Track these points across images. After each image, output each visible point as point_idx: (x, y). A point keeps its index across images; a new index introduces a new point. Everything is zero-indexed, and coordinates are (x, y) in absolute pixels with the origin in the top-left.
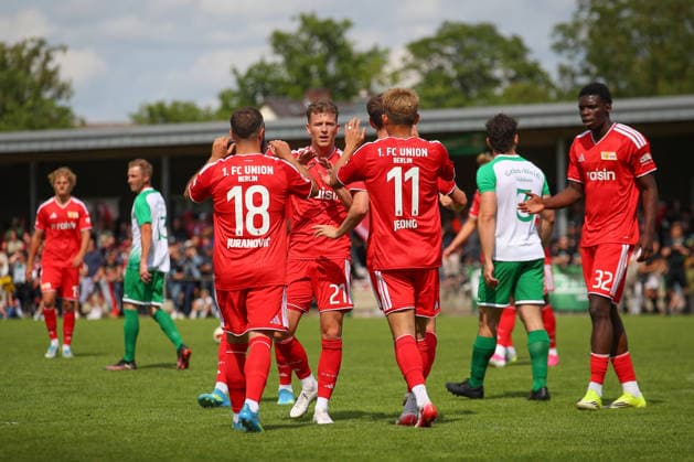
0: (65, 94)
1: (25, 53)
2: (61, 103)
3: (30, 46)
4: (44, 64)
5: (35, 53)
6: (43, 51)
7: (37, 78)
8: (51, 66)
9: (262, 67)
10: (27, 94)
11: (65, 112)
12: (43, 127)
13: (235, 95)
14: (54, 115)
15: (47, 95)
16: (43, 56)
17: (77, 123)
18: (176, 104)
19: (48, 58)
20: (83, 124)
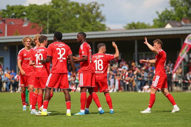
0: (103, 20)
1: (91, 7)
2: (102, 23)
3: (93, 4)
4: (97, 10)
5: (94, 7)
6: (97, 6)
7: (94, 15)
8: (99, 11)
9: (167, 11)
10: (92, 20)
11: (104, 26)
12: (97, 31)
13: (158, 20)
14: (100, 26)
15: (98, 20)
16: (96, 8)
17: (107, 29)
18: (138, 23)
19: (98, 8)
20: (109, 29)
